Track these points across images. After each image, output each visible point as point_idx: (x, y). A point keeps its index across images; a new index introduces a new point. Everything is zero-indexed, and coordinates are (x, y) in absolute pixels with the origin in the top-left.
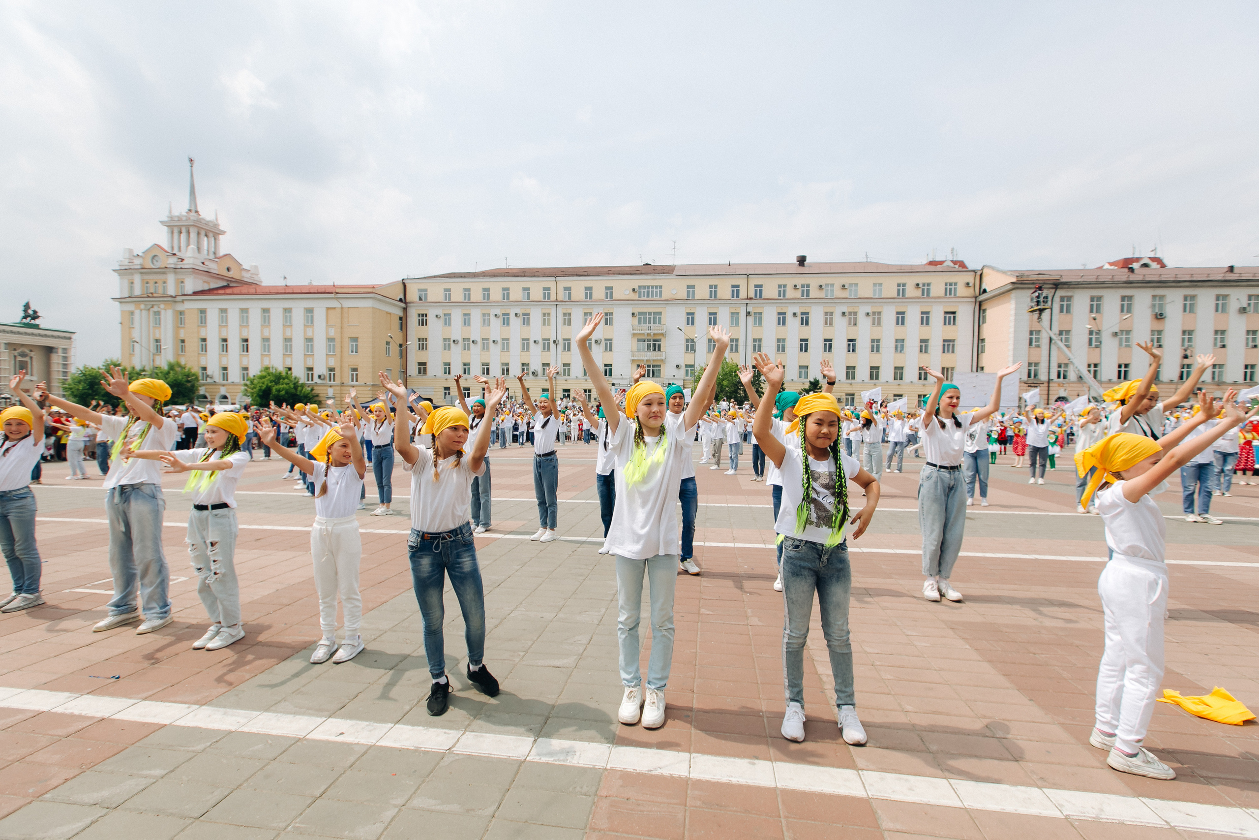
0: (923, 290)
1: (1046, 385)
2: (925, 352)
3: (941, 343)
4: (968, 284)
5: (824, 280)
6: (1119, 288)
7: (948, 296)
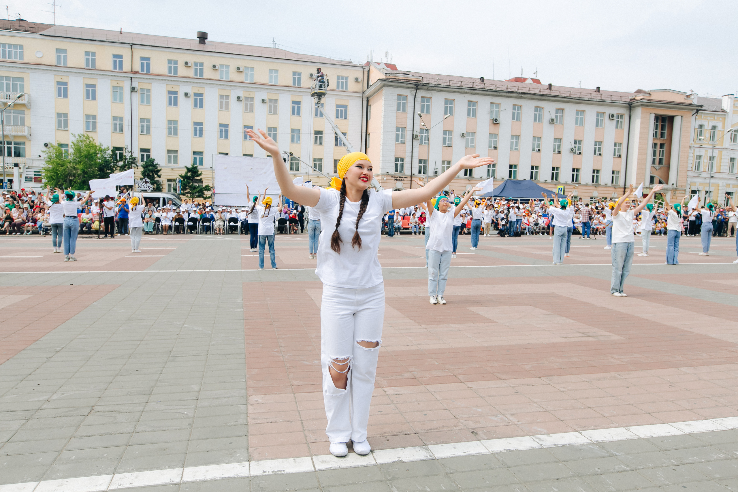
1: (409, 179)
2: (320, 143)
3: (333, 136)
4: (357, 79)
5: (218, 60)
6: (466, 93)
7: (340, 89)
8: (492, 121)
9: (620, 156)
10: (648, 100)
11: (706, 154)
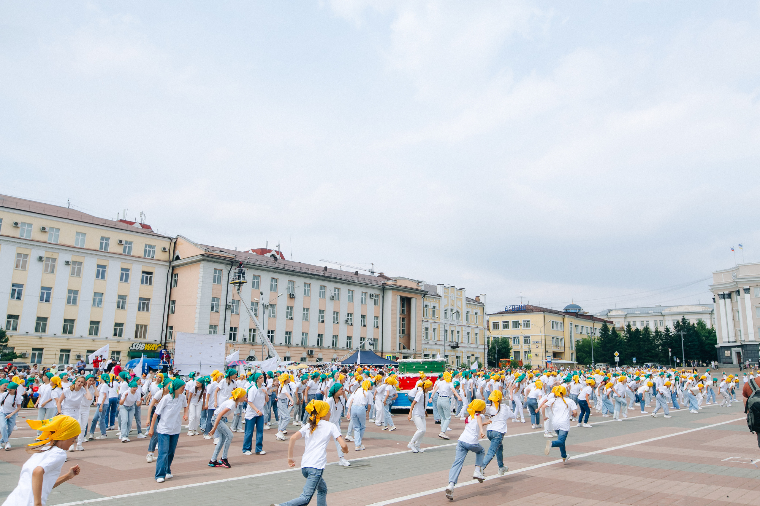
0: (125, 247)
2: (122, 308)
3: (137, 301)
4: (164, 249)
5: (20, 218)
6: (270, 271)
7: (147, 257)
8: (289, 295)
9: (378, 327)
10: (395, 285)
11: (431, 326)
